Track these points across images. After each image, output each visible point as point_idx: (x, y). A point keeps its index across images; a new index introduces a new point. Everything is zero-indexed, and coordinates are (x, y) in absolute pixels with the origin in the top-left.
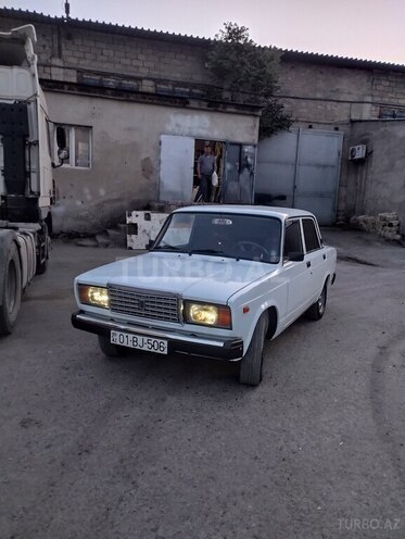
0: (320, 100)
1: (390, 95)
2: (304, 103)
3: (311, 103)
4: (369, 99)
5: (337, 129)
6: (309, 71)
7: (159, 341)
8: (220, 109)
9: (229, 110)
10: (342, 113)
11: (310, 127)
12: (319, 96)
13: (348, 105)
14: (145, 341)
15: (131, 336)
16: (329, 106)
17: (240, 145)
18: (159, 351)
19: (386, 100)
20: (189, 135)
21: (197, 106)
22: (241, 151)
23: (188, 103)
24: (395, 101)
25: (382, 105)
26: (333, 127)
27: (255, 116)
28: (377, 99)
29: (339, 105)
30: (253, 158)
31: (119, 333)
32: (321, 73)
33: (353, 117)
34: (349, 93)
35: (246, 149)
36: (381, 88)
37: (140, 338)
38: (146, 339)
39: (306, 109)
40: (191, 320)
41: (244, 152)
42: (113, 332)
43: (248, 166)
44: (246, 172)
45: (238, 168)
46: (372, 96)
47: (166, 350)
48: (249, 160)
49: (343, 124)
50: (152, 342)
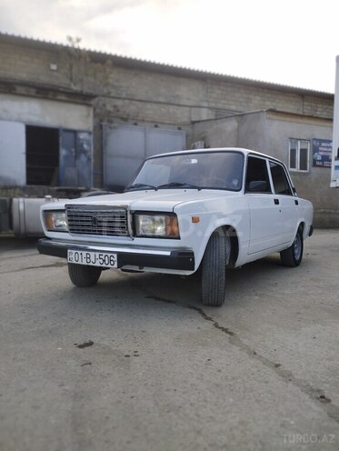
0: (163, 103)
1: (223, 101)
2: (149, 106)
3: (155, 106)
4: (206, 104)
5: (180, 129)
6: (150, 78)
7: (109, 255)
8: (50, 96)
9: (59, 97)
10: (183, 115)
11: (156, 126)
12: (161, 100)
13: (187, 109)
14: (97, 257)
15: (84, 253)
16: (172, 109)
17: (75, 132)
18: (109, 266)
19: (220, 106)
20: (19, 120)
21: (24, 92)
22: (76, 138)
23: (14, 89)
24: (227, 107)
25: (217, 110)
26: (177, 127)
27: (89, 105)
28: (213, 105)
29: (181, 109)
30: (89, 144)
31: (74, 252)
32: (162, 80)
33: (193, 120)
34: (188, 99)
35: (82, 136)
36: (214, 95)
37: (92, 254)
38: (98, 254)
39: (151, 111)
40: (141, 233)
41: (80, 139)
42: (69, 251)
43: (85, 152)
44: (83, 158)
45: (74, 154)
46: (208, 102)
47: (116, 263)
48: (85, 146)
49: (185, 124)
50: (103, 257)
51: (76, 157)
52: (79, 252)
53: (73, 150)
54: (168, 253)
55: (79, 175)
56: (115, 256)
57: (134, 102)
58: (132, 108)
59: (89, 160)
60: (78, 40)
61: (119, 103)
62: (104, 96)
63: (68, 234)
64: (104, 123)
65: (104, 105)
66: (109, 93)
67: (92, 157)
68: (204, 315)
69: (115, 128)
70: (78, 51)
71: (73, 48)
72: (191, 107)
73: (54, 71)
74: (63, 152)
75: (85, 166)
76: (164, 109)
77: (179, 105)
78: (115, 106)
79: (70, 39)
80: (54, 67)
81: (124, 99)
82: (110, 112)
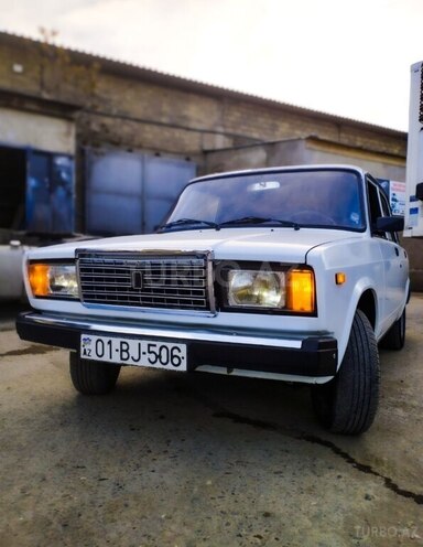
0: (167, 125)
1: (243, 127)
2: (147, 128)
3: (156, 129)
4: (220, 129)
5: (188, 159)
7: (170, 345)
10: (192, 142)
11: (157, 155)
12: (164, 120)
13: (197, 135)
14: (144, 348)
15: (116, 342)
16: (178, 133)
17: (49, 156)
18: (170, 367)
22: (51, 164)
24: (248, 134)
25: (235, 138)
26: (184, 157)
28: (230, 131)
29: (190, 134)
30: (69, 172)
31: (94, 338)
33: (205, 147)
34: (199, 121)
35: (60, 161)
36: (232, 118)
37: (133, 344)
38: (144, 344)
39: (150, 134)
40: (233, 302)
41: (55, 165)
42: (83, 336)
43: (63, 183)
44: (61, 192)
45: (48, 186)
46: (224, 126)
47: (184, 362)
48: (64, 175)
49: (195, 154)
50: (156, 350)
51: (52, 190)
52: (106, 339)
53: (47, 180)
54: (297, 344)
55: (55, 215)
56: (183, 347)
57: (128, 121)
58: (125, 129)
59: (69, 194)
60: (54, 33)
61: (108, 121)
62: (87, 111)
63: (79, 304)
64: (88, 148)
65: (88, 123)
66: (94, 107)
67: (73, 190)
68: (337, 451)
69: (103, 154)
70: (53, 48)
71: (46, 44)
72: (203, 132)
73: (18, 74)
74: (32, 182)
75: (63, 203)
76: (167, 133)
77: (188, 129)
78: (103, 126)
79: (42, 31)
80: (18, 68)
81: (115, 117)
82: (95, 133)
